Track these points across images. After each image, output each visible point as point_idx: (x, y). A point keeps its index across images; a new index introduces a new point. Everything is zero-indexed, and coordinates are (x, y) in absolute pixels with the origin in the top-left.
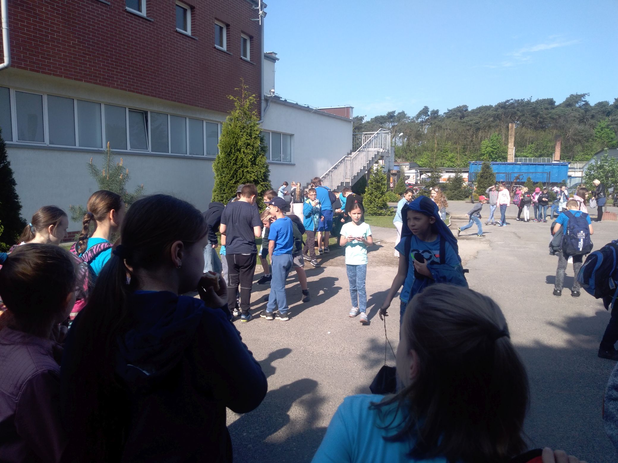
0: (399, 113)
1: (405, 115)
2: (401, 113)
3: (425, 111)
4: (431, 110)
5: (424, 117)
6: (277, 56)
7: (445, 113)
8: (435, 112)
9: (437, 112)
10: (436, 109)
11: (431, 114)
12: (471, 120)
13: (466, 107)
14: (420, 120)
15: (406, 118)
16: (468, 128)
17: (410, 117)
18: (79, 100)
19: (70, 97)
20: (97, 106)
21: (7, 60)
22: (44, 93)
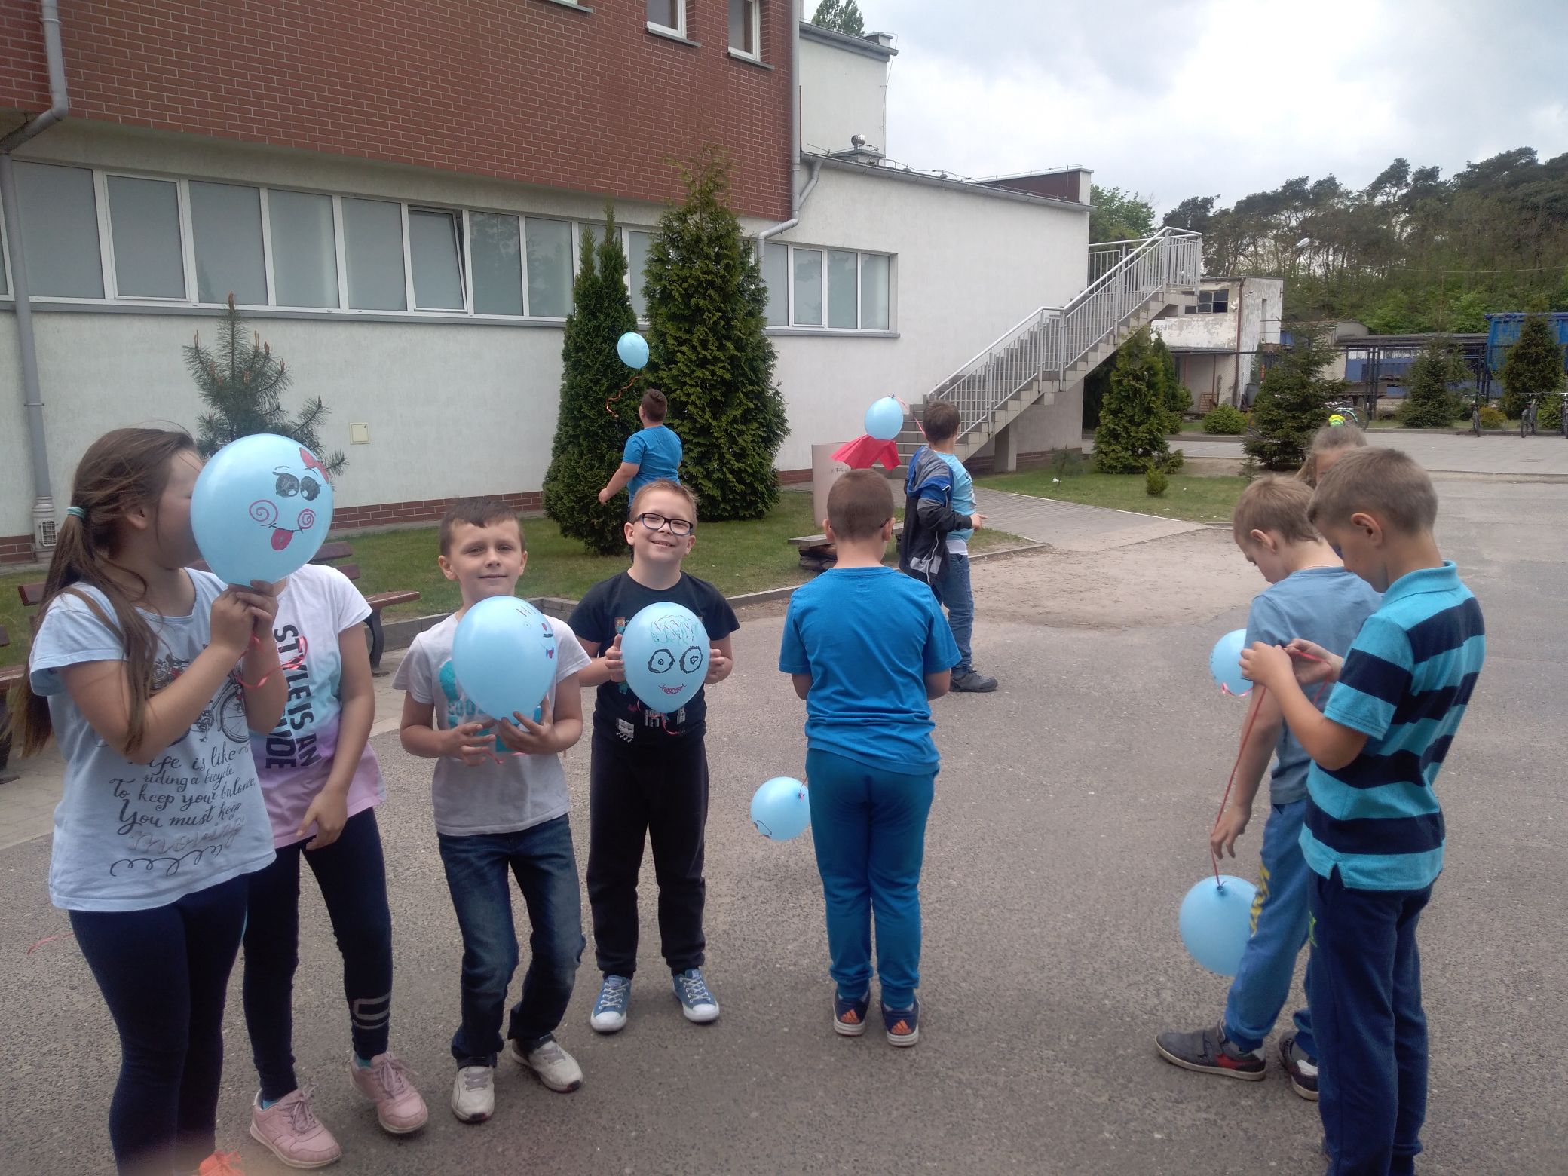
0: (1320, 184)
1: (1337, 186)
2: (1325, 181)
3: (1396, 173)
4: (1414, 168)
5: (1393, 190)
6: (892, 44)
7: (1458, 176)
8: (1428, 175)
9: (1433, 173)
10: (1429, 167)
11: (1415, 180)
12: (1538, 193)
13: (1528, 152)
14: (1379, 200)
15: (1340, 195)
16: (1529, 215)
17: (1351, 192)
18: (272, 189)
19: (247, 183)
20: (322, 204)
21: (60, 99)
22: (181, 176)
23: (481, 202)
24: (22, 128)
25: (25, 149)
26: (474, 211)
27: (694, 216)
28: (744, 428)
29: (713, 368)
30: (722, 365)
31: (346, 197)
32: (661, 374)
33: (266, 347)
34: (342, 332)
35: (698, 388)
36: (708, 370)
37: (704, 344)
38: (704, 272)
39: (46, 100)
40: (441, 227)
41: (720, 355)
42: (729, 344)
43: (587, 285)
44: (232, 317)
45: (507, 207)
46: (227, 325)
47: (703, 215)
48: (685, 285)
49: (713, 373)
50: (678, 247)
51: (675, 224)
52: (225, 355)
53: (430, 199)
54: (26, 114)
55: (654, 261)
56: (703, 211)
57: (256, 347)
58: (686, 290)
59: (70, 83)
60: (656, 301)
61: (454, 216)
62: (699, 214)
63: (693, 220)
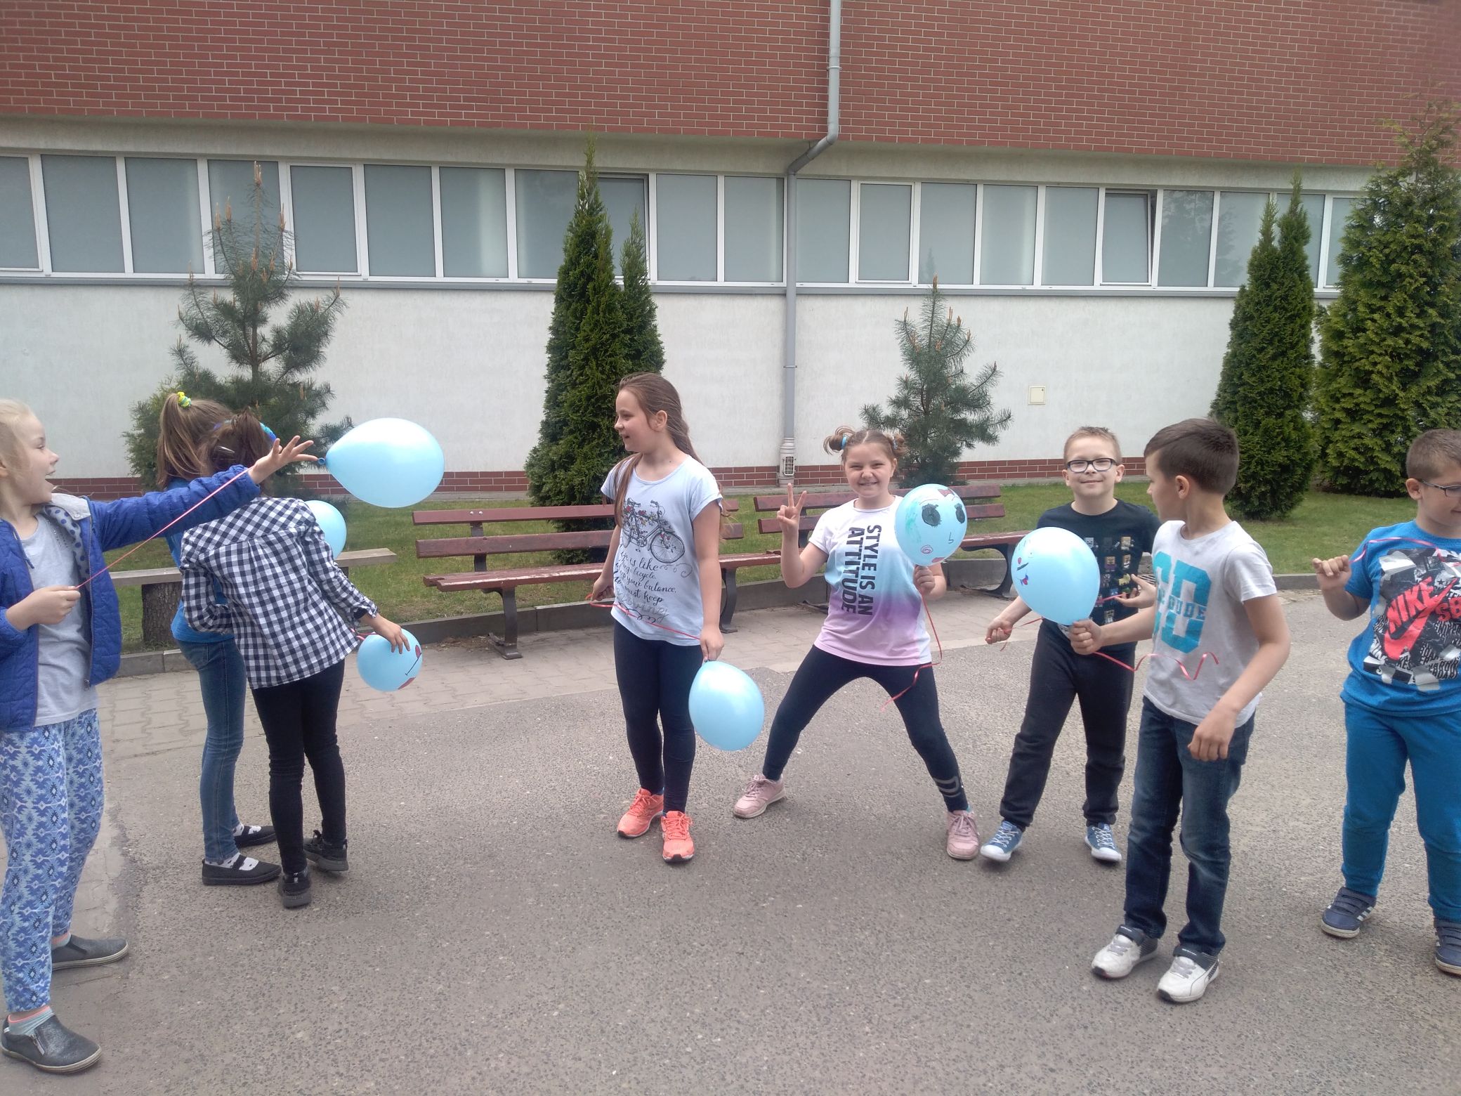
18: (988, 184)
19: (968, 181)
20: (1029, 193)
21: (833, 128)
22: (915, 180)
23: (1177, 180)
24: (806, 153)
25: (806, 170)
26: (1170, 190)
27: (1407, 179)
28: (1439, 400)
29: (1407, 336)
30: (1419, 333)
31: (1050, 186)
32: (1345, 342)
33: (959, 320)
34: (1031, 306)
35: (1387, 357)
36: (1402, 338)
37: (1401, 312)
38: (1413, 236)
39: (825, 129)
40: (1135, 207)
41: (1421, 323)
42: (1431, 311)
43: (1263, 256)
44: (936, 295)
45: (1203, 183)
46: (929, 302)
47: (1421, 176)
48: (1387, 251)
49: (1407, 342)
50: (1384, 213)
51: (1384, 188)
52: (925, 327)
53: (1127, 182)
54: (809, 142)
55: (1353, 227)
56: (1419, 170)
57: (950, 320)
58: (1387, 256)
59: (842, 114)
60: (1350, 268)
61: (1149, 196)
62: (1414, 174)
63: (1406, 183)
